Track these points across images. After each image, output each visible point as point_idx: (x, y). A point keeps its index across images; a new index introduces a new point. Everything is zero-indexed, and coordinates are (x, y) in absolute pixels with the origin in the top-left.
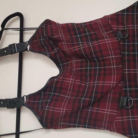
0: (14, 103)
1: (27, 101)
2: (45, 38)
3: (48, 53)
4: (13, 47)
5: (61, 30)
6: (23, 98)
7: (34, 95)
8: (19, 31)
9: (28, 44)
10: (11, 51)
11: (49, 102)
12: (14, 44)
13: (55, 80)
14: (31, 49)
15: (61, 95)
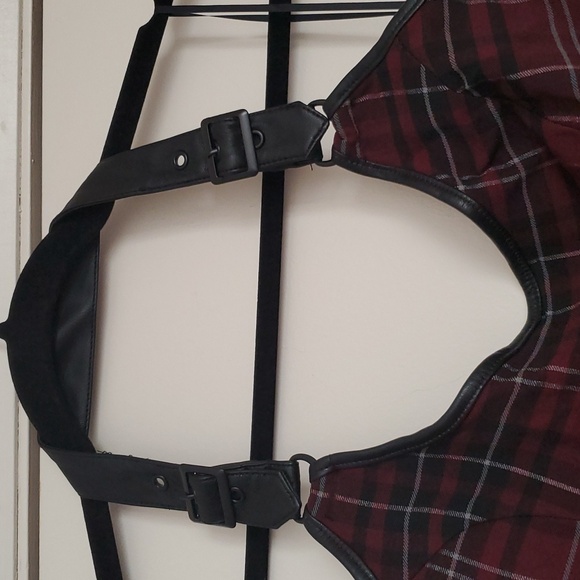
0: (233, 495)
1: (321, 494)
2: (453, 79)
3: (461, 187)
4: (229, 136)
5: (569, 20)
6: (290, 470)
7: (366, 462)
8: (264, 27)
9: (326, 121)
10: (217, 162)
11: (467, 525)
12: (235, 116)
13: (519, 380)
14: (343, 148)
15: (551, 482)
